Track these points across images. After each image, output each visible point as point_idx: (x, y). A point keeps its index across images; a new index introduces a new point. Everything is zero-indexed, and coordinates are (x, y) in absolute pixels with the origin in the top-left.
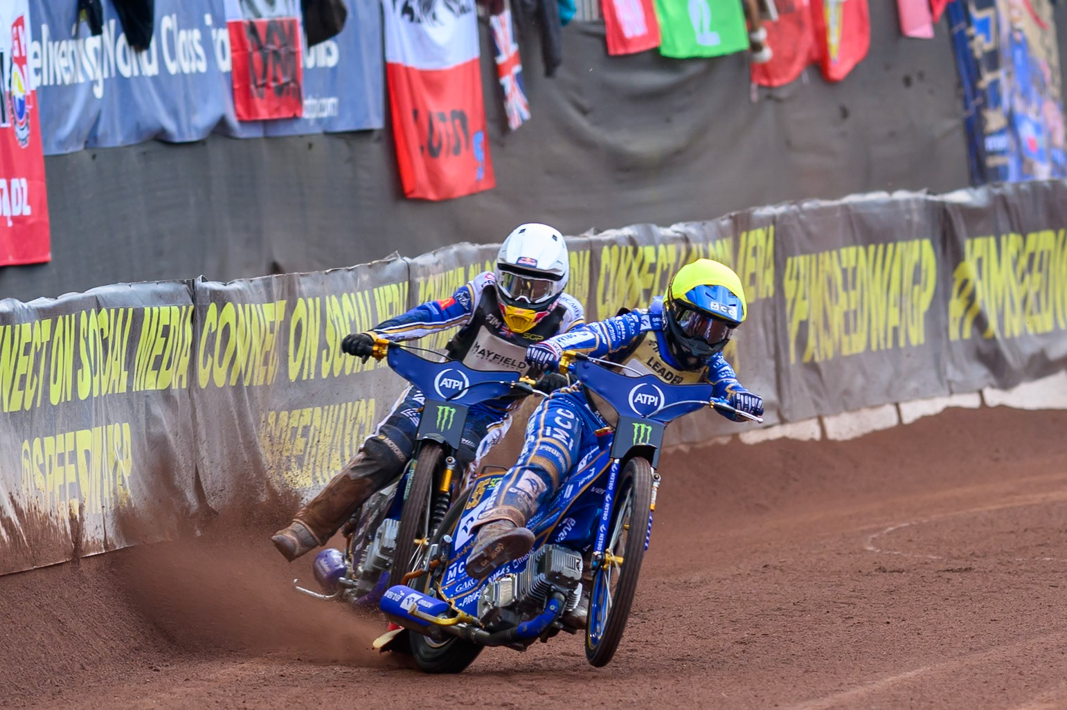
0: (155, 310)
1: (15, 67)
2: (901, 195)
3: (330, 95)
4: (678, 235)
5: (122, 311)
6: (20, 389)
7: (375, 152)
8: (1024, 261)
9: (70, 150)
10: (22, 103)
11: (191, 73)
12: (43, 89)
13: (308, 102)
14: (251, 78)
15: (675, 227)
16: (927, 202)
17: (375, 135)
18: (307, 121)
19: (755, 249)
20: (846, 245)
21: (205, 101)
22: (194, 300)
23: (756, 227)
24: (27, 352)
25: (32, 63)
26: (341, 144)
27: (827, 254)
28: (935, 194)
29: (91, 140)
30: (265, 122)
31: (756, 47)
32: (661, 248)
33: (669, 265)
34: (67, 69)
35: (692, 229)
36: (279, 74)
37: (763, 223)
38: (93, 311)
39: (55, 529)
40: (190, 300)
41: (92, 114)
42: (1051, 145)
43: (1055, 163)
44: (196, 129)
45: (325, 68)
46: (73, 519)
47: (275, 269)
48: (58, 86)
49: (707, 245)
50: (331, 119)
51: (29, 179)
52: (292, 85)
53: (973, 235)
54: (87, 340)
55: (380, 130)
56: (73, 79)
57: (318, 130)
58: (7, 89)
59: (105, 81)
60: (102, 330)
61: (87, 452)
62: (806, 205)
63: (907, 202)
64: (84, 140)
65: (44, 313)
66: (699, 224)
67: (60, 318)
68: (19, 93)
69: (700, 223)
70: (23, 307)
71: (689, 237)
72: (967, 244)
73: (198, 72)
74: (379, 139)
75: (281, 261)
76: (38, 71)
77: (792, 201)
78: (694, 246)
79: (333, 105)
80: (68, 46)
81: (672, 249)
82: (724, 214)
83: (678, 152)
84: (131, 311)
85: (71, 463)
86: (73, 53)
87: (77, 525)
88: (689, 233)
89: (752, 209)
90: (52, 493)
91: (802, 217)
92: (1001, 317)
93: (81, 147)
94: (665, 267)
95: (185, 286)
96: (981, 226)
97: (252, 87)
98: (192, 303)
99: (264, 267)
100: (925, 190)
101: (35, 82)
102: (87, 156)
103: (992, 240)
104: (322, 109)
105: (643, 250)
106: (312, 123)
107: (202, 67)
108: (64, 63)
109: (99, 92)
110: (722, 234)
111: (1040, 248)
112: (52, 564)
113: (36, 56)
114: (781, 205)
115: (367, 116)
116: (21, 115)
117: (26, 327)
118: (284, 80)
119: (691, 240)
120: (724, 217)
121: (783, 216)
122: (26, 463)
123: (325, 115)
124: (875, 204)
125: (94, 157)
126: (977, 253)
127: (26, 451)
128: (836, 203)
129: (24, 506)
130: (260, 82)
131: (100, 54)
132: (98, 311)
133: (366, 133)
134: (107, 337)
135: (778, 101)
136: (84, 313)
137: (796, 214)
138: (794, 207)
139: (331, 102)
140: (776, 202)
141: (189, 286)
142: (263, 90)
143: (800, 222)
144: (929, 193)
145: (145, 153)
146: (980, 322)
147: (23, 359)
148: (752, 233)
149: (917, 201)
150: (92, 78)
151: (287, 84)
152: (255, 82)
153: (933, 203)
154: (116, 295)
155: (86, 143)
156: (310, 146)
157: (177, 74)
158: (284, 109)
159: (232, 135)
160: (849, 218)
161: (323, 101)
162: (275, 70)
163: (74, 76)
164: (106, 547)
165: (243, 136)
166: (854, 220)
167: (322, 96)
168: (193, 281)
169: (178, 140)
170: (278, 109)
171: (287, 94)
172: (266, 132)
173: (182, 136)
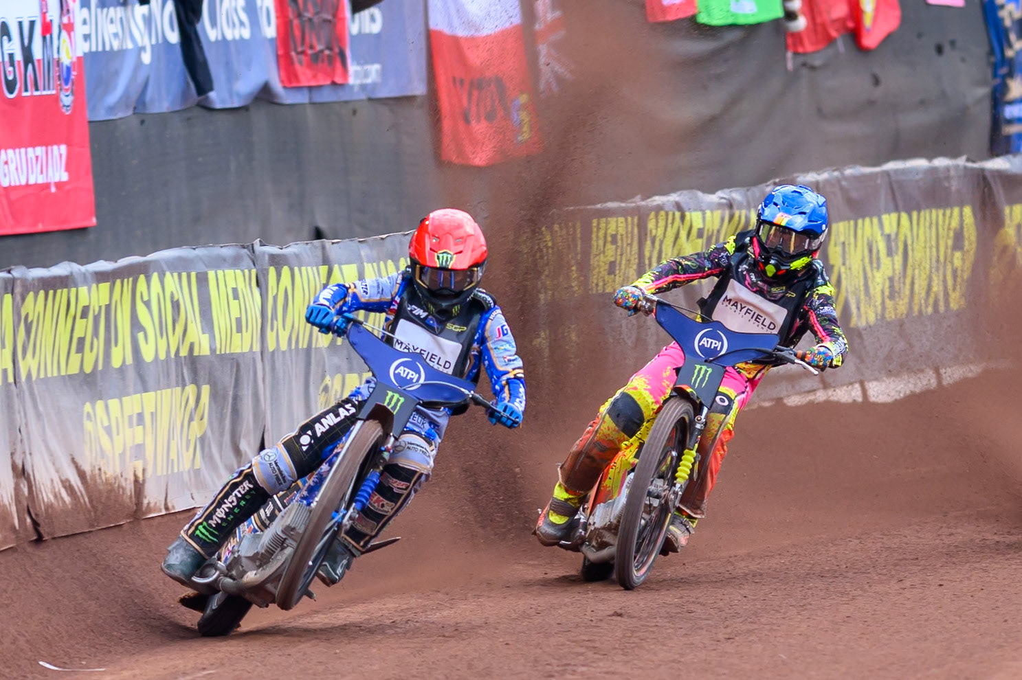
0: (220, 273)
1: (64, 34)
2: (941, 162)
3: (373, 62)
4: (723, 201)
5: (184, 274)
6: (77, 352)
7: (419, 118)
9: (119, 115)
10: (68, 69)
11: (234, 40)
12: (92, 56)
13: (352, 68)
14: (292, 46)
15: (720, 194)
16: (965, 168)
17: (418, 102)
18: (352, 87)
20: (888, 212)
21: (249, 67)
22: (255, 264)
24: (84, 314)
25: (80, 30)
26: (384, 111)
27: (867, 220)
28: (974, 162)
29: (140, 105)
30: (310, 88)
31: (790, 16)
32: (708, 213)
33: (713, 231)
34: (116, 35)
35: (737, 195)
36: (315, 42)
39: (124, 489)
40: (252, 263)
41: (140, 80)
44: (238, 95)
45: (370, 35)
46: (136, 481)
47: (318, 234)
49: (750, 211)
50: (374, 85)
51: (69, 145)
52: (327, 52)
53: (1012, 202)
55: (422, 96)
56: (122, 46)
57: (363, 97)
58: (56, 56)
59: (152, 46)
61: (152, 414)
62: (849, 172)
63: (948, 169)
64: (133, 106)
65: (101, 277)
66: (743, 190)
67: (118, 281)
68: (66, 60)
69: (745, 189)
70: (80, 270)
71: (732, 201)
72: (1007, 210)
73: (242, 39)
74: (422, 106)
75: (323, 226)
76: (87, 37)
77: (834, 168)
78: (737, 213)
79: (377, 71)
80: (116, 12)
81: (718, 214)
82: (769, 180)
83: (713, 119)
84: (194, 275)
85: (139, 424)
86: (121, 19)
87: (139, 486)
88: (734, 199)
89: (795, 175)
90: (122, 455)
91: (844, 183)
93: (130, 112)
94: (710, 233)
95: (245, 250)
96: (1018, 192)
97: (293, 54)
98: (254, 268)
99: (307, 231)
100: (964, 158)
101: (82, 48)
102: (135, 122)
104: (366, 75)
105: (691, 216)
106: (356, 89)
107: (246, 33)
108: (113, 29)
109: (146, 58)
112: (115, 525)
113: (85, 22)
114: (825, 172)
115: (410, 82)
116: (66, 82)
117: (83, 290)
118: (319, 47)
119: (735, 207)
120: (768, 183)
121: (827, 182)
122: (88, 425)
123: (369, 81)
124: (915, 171)
125: (142, 122)
126: (1016, 220)
127: (88, 414)
128: (876, 169)
129: (87, 468)
130: (300, 49)
131: (148, 20)
132: (162, 275)
133: (409, 99)
135: (813, 68)
137: (838, 180)
138: (836, 174)
139: (375, 68)
140: (818, 169)
141: (249, 250)
142: (302, 57)
143: (842, 188)
144: (968, 160)
145: (189, 119)
147: (80, 323)
149: (957, 167)
150: (140, 44)
151: (322, 51)
152: (295, 50)
153: (972, 169)
154: (179, 258)
155: (135, 108)
156: (355, 112)
157: (217, 41)
158: (320, 75)
159: (276, 101)
160: (891, 184)
161: (368, 67)
162: (311, 38)
163: (122, 42)
164: (167, 508)
165: (288, 101)
166: (895, 186)
167: (366, 63)
168: (253, 245)
169: (218, 106)
170: (315, 77)
171: (323, 61)
172: (310, 98)
173: (223, 101)
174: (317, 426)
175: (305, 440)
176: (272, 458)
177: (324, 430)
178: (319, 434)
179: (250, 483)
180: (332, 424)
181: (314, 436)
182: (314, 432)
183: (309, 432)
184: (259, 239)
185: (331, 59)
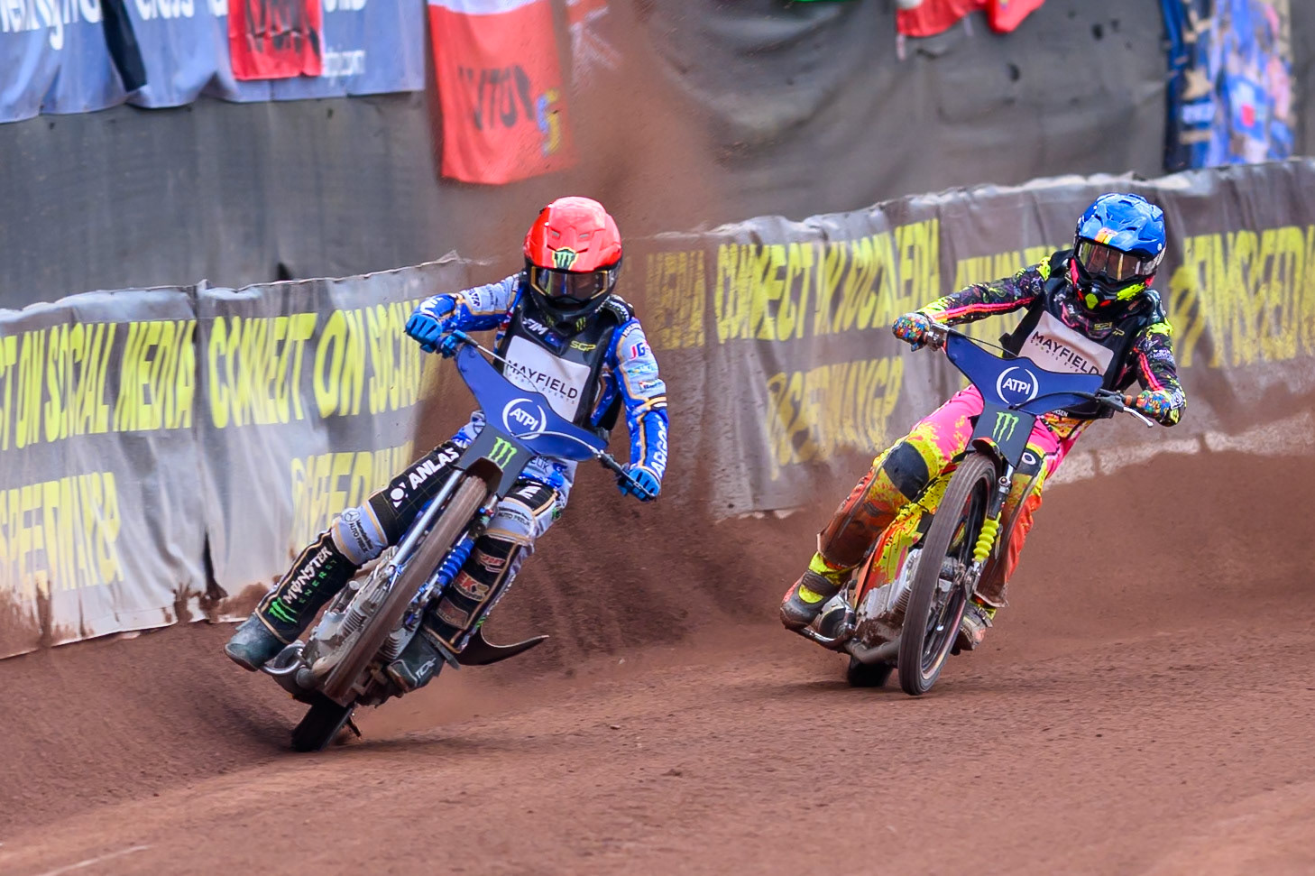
0: (144, 325)
2: (1099, 180)
3: (353, 48)
4: (814, 230)
5: (101, 327)
7: (414, 122)
8: (1258, 268)
9: (22, 117)
11: (173, 19)
13: (327, 56)
14: (249, 26)
15: (809, 221)
17: (414, 99)
18: (327, 80)
19: (911, 249)
20: (1033, 245)
21: (192, 54)
22: (196, 313)
23: (912, 222)
26: (371, 112)
27: (1006, 256)
28: (1143, 180)
29: (48, 103)
30: (272, 81)
32: (793, 247)
33: (803, 270)
34: (17, 11)
35: (831, 223)
36: (278, 22)
37: (922, 216)
38: (65, 326)
39: (19, 609)
40: (190, 312)
41: (49, 70)
42: (1273, 117)
43: (1274, 139)
44: (179, 91)
45: (349, 12)
46: (40, 597)
47: (283, 273)
48: (6, 33)
49: (851, 243)
50: (356, 78)
52: (294, 34)
53: (1193, 233)
54: (56, 363)
55: (419, 93)
56: (25, 26)
57: (341, 93)
59: (65, 27)
60: (75, 351)
61: (55, 510)
62: (980, 192)
64: (39, 105)
65: (7, 329)
66: (840, 216)
67: (27, 335)
69: (844, 214)
71: (827, 231)
72: (1187, 243)
73: (183, 17)
74: (419, 104)
75: (289, 262)
77: (960, 187)
78: (834, 245)
79: (359, 59)
81: (807, 248)
82: (873, 203)
83: (800, 124)
84: (112, 327)
85: (37, 524)
87: (44, 604)
88: (829, 228)
89: (909, 196)
90: (16, 563)
91: (974, 208)
92: (1228, 338)
93: (36, 113)
94: (798, 272)
95: (184, 295)
96: (1202, 222)
97: (250, 36)
98: (193, 317)
99: (267, 268)
100: (1130, 174)
102: (42, 125)
103: (1217, 238)
104: (345, 65)
105: (770, 249)
106: (332, 83)
107: (189, 10)
108: (14, 4)
109: (57, 42)
110: (871, 230)
111: (1280, 249)
112: (13, 655)
114: (947, 192)
115: (402, 74)
118: (284, 28)
119: (831, 237)
120: (874, 206)
121: (950, 205)
123: (349, 72)
124: (1067, 191)
125: (52, 126)
126: (1199, 257)
128: (1017, 189)
130: (259, 30)
132: (72, 327)
133: (403, 96)
134: (81, 361)
135: (932, 57)
136: (55, 329)
137: (965, 204)
138: (963, 195)
139: (358, 54)
140: (939, 189)
141: (189, 294)
142: (261, 40)
143: (971, 215)
144: (1135, 177)
145: (113, 121)
146: (1204, 346)
148: (908, 228)
149: (1121, 186)
150: (49, 24)
151: (287, 33)
152: (253, 31)
154: (94, 306)
155: (42, 107)
156: (330, 113)
157: (151, 21)
158: (285, 65)
159: (227, 98)
160: (1035, 208)
161: (347, 54)
162: (273, 15)
163: (25, 20)
164: (83, 633)
165: (243, 100)
166: (1041, 211)
167: (345, 48)
168: (195, 288)
169: (154, 105)
170: (278, 66)
171: (289, 46)
172: (272, 95)
173: (160, 99)
174: (412, 476)
175: (397, 494)
176: (354, 518)
177: (421, 481)
178: (415, 487)
179: (329, 549)
180: (430, 473)
181: (408, 489)
182: (409, 484)
183: (402, 485)
184: (204, 281)
185: (299, 44)
